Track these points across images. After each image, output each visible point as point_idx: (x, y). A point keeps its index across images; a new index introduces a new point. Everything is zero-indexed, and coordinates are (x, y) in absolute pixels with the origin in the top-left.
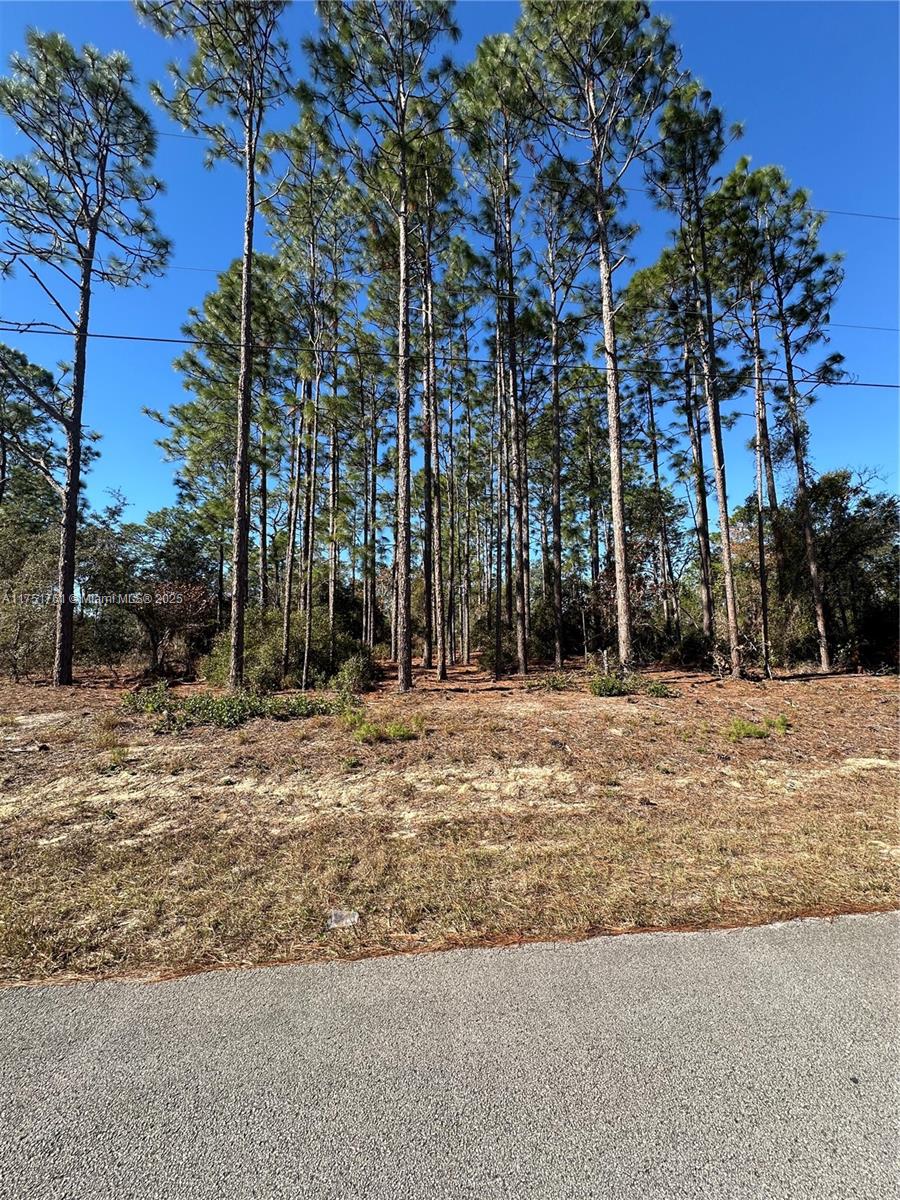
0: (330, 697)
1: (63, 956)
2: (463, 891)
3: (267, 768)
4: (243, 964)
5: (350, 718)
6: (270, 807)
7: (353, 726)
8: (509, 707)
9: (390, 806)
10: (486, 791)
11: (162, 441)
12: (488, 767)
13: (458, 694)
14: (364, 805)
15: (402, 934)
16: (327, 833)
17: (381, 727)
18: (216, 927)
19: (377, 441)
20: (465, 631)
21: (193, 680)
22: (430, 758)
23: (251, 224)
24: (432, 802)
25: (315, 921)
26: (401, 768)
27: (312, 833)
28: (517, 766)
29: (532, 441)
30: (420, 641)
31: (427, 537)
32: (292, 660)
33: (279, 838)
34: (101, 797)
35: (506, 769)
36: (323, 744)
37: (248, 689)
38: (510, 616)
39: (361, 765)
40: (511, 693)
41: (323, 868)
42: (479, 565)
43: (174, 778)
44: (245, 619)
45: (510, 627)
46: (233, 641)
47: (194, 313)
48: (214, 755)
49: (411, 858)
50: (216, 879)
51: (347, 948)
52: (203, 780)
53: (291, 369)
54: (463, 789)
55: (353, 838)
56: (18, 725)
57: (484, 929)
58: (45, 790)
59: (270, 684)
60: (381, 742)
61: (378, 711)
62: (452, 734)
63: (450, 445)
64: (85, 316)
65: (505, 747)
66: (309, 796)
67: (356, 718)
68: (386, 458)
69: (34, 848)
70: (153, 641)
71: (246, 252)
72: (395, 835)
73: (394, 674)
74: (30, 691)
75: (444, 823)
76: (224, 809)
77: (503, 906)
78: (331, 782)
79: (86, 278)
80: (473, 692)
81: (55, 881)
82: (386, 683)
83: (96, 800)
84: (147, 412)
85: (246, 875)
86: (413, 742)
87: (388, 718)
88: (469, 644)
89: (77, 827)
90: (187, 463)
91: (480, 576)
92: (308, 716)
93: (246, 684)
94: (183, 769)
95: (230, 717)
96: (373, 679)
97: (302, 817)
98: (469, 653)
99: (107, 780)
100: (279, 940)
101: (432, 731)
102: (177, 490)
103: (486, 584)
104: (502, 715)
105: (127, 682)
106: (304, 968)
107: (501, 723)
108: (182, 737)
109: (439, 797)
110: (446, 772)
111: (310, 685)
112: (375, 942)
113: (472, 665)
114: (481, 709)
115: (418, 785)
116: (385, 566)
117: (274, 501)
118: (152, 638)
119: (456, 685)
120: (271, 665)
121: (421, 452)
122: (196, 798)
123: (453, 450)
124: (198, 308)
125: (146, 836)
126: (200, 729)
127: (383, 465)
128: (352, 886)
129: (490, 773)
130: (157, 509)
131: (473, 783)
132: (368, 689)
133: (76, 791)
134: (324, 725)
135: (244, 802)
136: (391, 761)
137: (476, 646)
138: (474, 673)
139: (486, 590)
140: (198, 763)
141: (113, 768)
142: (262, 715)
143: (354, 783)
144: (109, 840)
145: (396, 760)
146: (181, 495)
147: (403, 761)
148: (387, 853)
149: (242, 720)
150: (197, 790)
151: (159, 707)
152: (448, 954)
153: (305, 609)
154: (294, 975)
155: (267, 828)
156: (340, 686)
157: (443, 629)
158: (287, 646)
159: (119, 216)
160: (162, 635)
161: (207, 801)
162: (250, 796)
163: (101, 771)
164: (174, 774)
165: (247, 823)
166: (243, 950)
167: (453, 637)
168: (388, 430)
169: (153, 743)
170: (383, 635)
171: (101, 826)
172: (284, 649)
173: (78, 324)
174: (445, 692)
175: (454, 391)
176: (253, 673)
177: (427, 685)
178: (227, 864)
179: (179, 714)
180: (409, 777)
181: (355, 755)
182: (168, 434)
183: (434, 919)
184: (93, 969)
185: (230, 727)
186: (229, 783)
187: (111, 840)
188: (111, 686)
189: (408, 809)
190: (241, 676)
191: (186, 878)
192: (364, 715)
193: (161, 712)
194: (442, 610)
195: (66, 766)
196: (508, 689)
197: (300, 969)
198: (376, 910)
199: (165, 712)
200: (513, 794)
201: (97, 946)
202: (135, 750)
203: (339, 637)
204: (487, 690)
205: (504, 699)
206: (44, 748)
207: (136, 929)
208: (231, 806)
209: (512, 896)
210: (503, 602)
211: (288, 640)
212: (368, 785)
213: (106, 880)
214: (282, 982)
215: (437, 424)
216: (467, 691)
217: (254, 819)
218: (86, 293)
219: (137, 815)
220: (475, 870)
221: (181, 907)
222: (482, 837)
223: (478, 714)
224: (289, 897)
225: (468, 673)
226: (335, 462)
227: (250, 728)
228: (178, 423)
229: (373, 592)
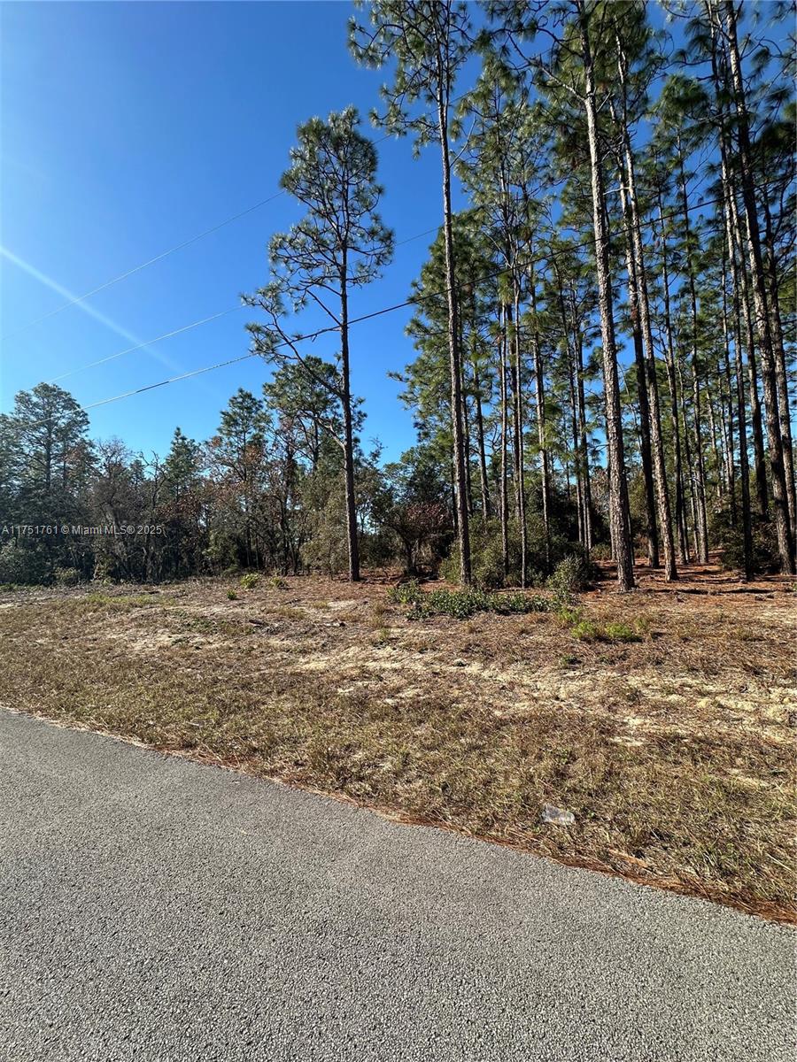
0: (547, 595)
1: (343, 778)
2: (706, 825)
3: (491, 656)
4: (463, 830)
5: (566, 615)
6: (493, 691)
7: (570, 623)
8: (767, 613)
9: (612, 708)
10: (737, 710)
11: (401, 395)
12: (739, 681)
13: (693, 596)
14: (584, 702)
15: (624, 854)
16: (546, 723)
17: (599, 626)
18: (444, 789)
19: (581, 346)
20: (701, 527)
21: (435, 578)
22: (658, 663)
23: (448, 185)
24: (662, 711)
25: (529, 808)
26: (624, 671)
27: (530, 721)
28: (785, 686)
29: (785, 291)
30: (645, 540)
31: (644, 430)
32: (512, 561)
33: (501, 720)
34: (374, 664)
35: (766, 687)
36: (541, 639)
37: (475, 587)
38: (765, 506)
39: (580, 662)
40: (772, 597)
41: (540, 758)
42: (716, 452)
43: (421, 656)
44: (470, 528)
45: (765, 518)
46: (461, 546)
47: (415, 285)
48: (449, 640)
49: (636, 769)
50: (449, 745)
51: (561, 848)
52: (441, 660)
53: (494, 303)
54: (703, 703)
55: (571, 734)
56: (329, 608)
57: (739, 885)
58: (342, 654)
59: (494, 582)
60: (600, 641)
61: (595, 610)
62: (686, 640)
63: (668, 325)
64: (345, 315)
65: (765, 661)
66: (528, 686)
67: (572, 616)
68: (591, 359)
69: (335, 694)
70: (408, 549)
71: (446, 211)
72: (617, 740)
73: (614, 574)
74: (337, 585)
75: (678, 738)
76: (457, 686)
77: (768, 863)
78: (549, 675)
79: (343, 286)
80: (714, 594)
81: (344, 720)
82: (605, 583)
83: (371, 665)
84: (391, 375)
85: (474, 748)
86: (637, 645)
87: (608, 618)
88: (706, 539)
89: (360, 684)
90: (419, 407)
91: (718, 465)
92: (527, 611)
93: (474, 583)
94: (427, 649)
95: (462, 609)
96: (591, 578)
97: (522, 704)
98: (707, 551)
99: (378, 651)
100: (496, 818)
101: (660, 634)
102: (417, 431)
103: (726, 473)
104: (758, 622)
105: (393, 579)
106: (518, 854)
107: (756, 631)
108: (427, 623)
109: (671, 707)
110: (679, 681)
111: (529, 584)
112: (591, 853)
113: (712, 564)
114: (726, 613)
115: (645, 691)
116: (600, 467)
117: (491, 425)
118: (407, 546)
119: (691, 586)
120: (494, 566)
121: (631, 343)
122: (436, 674)
123: (671, 330)
124: (418, 280)
125: (401, 698)
126: (438, 618)
127: (589, 368)
128: (569, 783)
129: (742, 689)
130: (407, 449)
131: (718, 698)
132: (586, 589)
133: (360, 658)
134: (541, 621)
135: (472, 683)
136: (612, 661)
137: (718, 543)
138: (715, 573)
139: (727, 480)
140: (438, 645)
141: (381, 643)
142: (486, 609)
143: (572, 679)
144: (378, 696)
145: (618, 661)
146: (419, 434)
147: (626, 663)
148: (608, 758)
149: (471, 612)
150: (437, 667)
151: (410, 599)
152: (685, 900)
153: (520, 515)
154: (507, 858)
155: (491, 709)
156: (557, 585)
157: (669, 526)
158: (506, 549)
159: (360, 230)
160: (414, 544)
161: (444, 677)
162: (477, 678)
163: (374, 644)
164: (421, 652)
165: (475, 701)
166: (465, 817)
167: (684, 533)
168: (592, 331)
169: (408, 627)
170: (602, 535)
171: (374, 685)
172: (504, 552)
173: (342, 322)
174: (676, 594)
175: (669, 263)
176: (479, 572)
177: (654, 586)
178: (456, 734)
179: (425, 605)
180: (634, 681)
181: (573, 652)
182: (406, 387)
183: (665, 848)
184: (359, 796)
185: (461, 617)
186: (460, 665)
187: (379, 697)
188: (383, 583)
189: (633, 714)
190: (470, 576)
191: (425, 739)
192: (581, 613)
193: (412, 603)
194: (667, 505)
195: (354, 639)
196: (766, 592)
197: (512, 853)
198: (595, 817)
199: (414, 603)
200: (779, 720)
201: (363, 778)
202: (395, 631)
203: (554, 539)
204: (733, 592)
205: (759, 603)
206: (342, 625)
207: (389, 772)
208: (462, 684)
209: (783, 853)
210: (753, 492)
211: (507, 544)
212: (587, 683)
213: (374, 727)
214: (495, 862)
215: (647, 304)
216: (706, 593)
217: (480, 698)
218: (344, 297)
219: (396, 681)
220: (723, 803)
221: (420, 762)
222: (733, 765)
223: (721, 620)
224: (506, 779)
225: (706, 572)
226: (540, 375)
227: (478, 619)
228: (412, 378)
229: (588, 495)
